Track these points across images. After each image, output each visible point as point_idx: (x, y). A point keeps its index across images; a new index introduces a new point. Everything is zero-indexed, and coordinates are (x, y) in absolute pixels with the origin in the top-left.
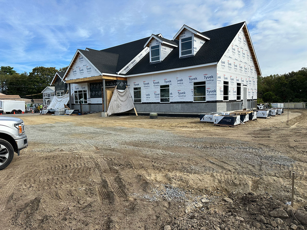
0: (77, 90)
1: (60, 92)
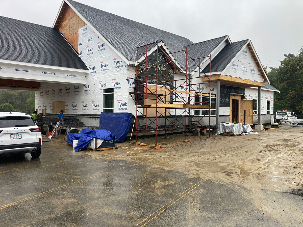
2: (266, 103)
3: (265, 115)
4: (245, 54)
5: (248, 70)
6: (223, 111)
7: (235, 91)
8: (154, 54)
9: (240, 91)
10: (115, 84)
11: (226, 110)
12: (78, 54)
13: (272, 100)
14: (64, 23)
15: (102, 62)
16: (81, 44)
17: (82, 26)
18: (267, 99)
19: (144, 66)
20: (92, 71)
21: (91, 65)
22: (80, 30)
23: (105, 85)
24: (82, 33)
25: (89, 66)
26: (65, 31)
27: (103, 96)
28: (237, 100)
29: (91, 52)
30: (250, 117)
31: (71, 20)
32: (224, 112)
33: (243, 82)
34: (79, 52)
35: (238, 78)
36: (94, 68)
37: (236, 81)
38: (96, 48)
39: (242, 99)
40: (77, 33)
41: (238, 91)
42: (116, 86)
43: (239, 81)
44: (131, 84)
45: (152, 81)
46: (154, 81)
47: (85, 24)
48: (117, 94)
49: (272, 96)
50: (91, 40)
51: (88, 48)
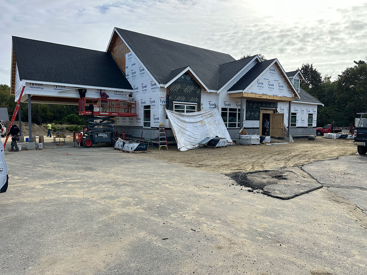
0: (228, 107)
1: (185, 106)
2: (308, 116)
3: (307, 127)
4: (272, 72)
5: (276, 87)
6: (252, 124)
7: (266, 106)
8: (183, 77)
9: (272, 106)
10: (151, 102)
11: (256, 123)
12: (125, 75)
13: (315, 113)
14: (115, 48)
15: (143, 84)
16: (127, 67)
17: (128, 52)
18: (308, 112)
19: (173, 87)
20: (136, 91)
21: (135, 86)
22: (127, 55)
23: (144, 103)
24: (128, 58)
25: (134, 86)
26: (116, 55)
27: (143, 111)
28: (269, 114)
29: (134, 74)
30: (281, 130)
31: (120, 46)
32: (254, 125)
33: (268, 98)
34: (126, 74)
35: (263, 94)
36: (137, 88)
37: (261, 98)
38: (138, 72)
39: (274, 113)
40: (124, 58)
41: (270, 106)
42: (152, 104)
43: (265, 97)
44: (162, 102)
45: (180, 99)
46: (182, 100)
47: (130, 51)
48: (152, 110)
49: (316, 109)
50: (135, 64)
51: (133, 72)
